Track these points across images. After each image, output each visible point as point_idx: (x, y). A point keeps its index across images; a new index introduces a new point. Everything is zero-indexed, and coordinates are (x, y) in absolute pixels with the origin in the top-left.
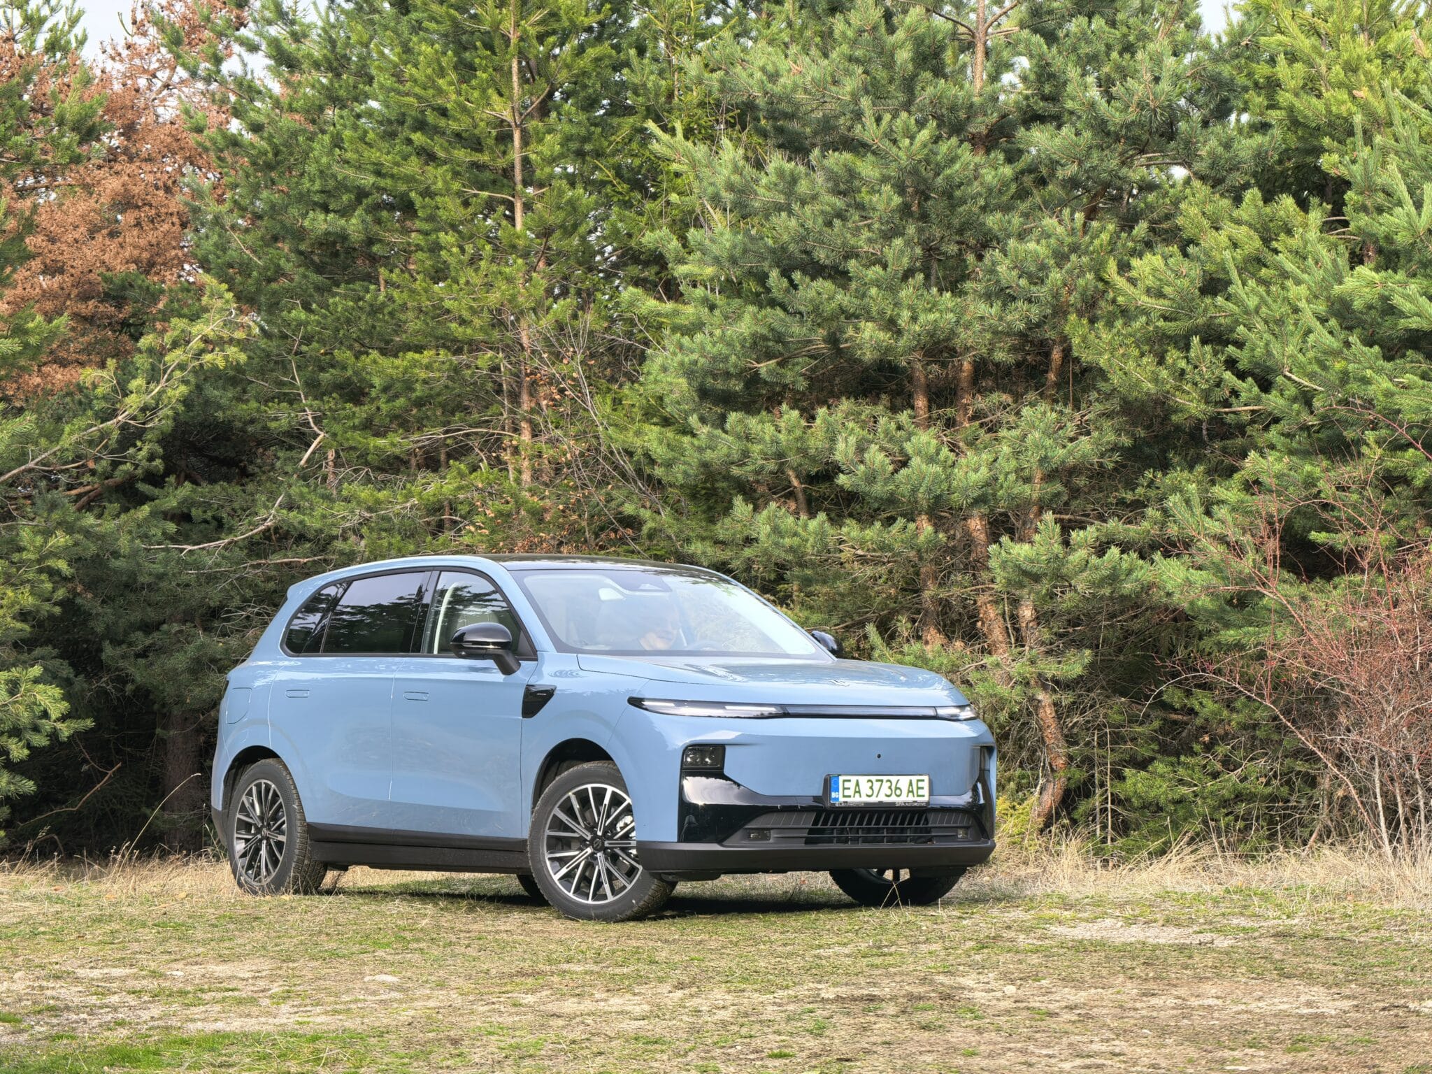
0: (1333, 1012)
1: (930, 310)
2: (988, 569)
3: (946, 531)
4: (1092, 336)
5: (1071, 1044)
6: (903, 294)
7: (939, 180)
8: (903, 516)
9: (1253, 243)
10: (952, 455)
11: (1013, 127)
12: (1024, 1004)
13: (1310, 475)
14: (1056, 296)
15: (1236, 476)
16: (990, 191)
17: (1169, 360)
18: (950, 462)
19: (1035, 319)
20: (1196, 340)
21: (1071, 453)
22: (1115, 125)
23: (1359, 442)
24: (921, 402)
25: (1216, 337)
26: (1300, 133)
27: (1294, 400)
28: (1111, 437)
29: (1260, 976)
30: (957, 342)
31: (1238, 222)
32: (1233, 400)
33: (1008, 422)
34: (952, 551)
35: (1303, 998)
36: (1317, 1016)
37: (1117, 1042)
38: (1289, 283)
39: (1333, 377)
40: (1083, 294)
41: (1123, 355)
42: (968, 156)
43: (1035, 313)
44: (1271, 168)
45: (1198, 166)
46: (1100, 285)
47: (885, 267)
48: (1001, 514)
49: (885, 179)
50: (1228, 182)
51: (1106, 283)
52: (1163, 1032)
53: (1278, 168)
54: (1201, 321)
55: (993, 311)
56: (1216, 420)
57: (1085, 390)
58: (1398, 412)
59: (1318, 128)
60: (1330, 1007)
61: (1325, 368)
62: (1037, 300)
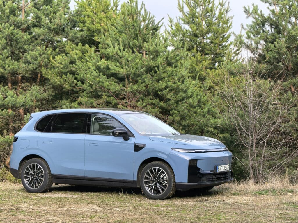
0: (98, 210)
1: (12, 65)
2: (24, 120)
3: (15, 112)
4: (47, 72)
5: (45, 218)
6: (6, 61)
7: (15, 38)
8: (6, 108)
9: (80, 54)
10: (17, 96)
11: (30, 27)
12: (34, 210)
13: (92, 102)
14: (39, 63)
15: (76, 102)
16: (26, 41)
17: (63, 78)
18: (16, 97)
19: (35, 68)
20: (68, 73)
21: (42, 96)
22: (52, 28)
23: (102, 95)
24: (10, 85)
25: (73, 73)
26: (90, 32)
27: (89, 86)
28: (50, 93)
29: (83, 203)
30: (18, 72)
31: (77, 50)
32: (76, 86)
33: (29, 89)
34: (16, 116)
35: (92, 208)
36: (96, 211)
37: (54, 217)
38: (88, 62)
39: (97, 82)
40: (45, 63)
41: (53, 76)
42: (21, 33)
43: (35, 66)
44: (84, 39)
45: (69, 38)
46: (49, 61)
47: (3, 55)
48: (27, 109)
49: (3, 37)
50: (75, 41)
51: (50, 61)
52: (64, 215)
53: (85, 39)
54: (69, 70)
55: (26, 66)
56: (73, 90)
57: (46, 83)
58: (110, 89)
59: (93, 31)
60: (98, 209)
61: (95, 80)
62: (35, 64)
